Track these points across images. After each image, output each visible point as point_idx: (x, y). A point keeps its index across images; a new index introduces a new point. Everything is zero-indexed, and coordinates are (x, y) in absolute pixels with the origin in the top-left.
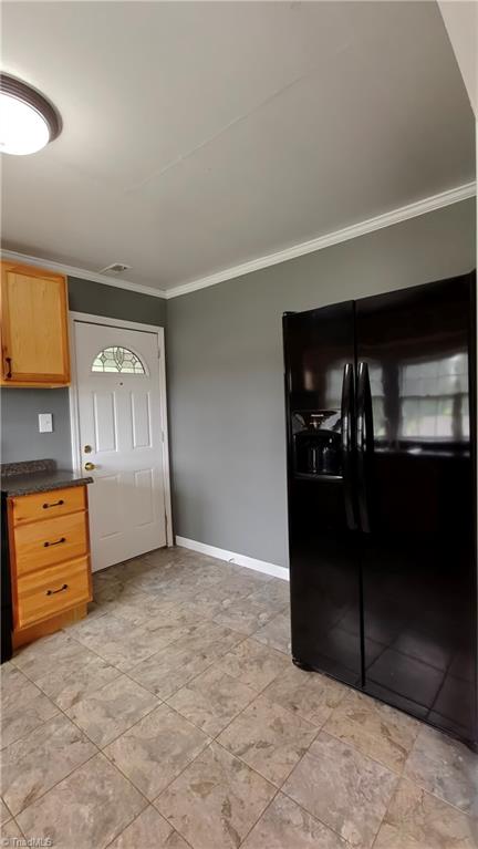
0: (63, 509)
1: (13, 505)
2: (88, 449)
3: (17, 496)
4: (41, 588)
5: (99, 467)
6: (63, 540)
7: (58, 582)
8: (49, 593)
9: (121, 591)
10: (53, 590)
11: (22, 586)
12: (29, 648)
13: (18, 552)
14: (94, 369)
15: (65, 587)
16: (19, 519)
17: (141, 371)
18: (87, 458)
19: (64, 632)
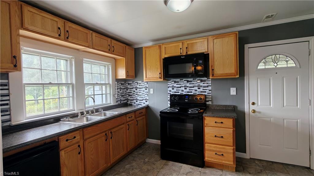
0: (222, 125)
1: (205, 119)
2: (253, 104)
3: (206, 116)
4: (213, 151)
5: (260, 112)
6: (222, 137)
7: (220, 152)
8: (216, 154)
9: (259, 173)
10: (218, 153)
11: (207, 146)
12: (209, 169)
13: (206, 135)
14: (259, 68)
15: (222, 155)
16: (206, 124)
17: (294, 65)
18: (252, 107)
19: (222, 171)
